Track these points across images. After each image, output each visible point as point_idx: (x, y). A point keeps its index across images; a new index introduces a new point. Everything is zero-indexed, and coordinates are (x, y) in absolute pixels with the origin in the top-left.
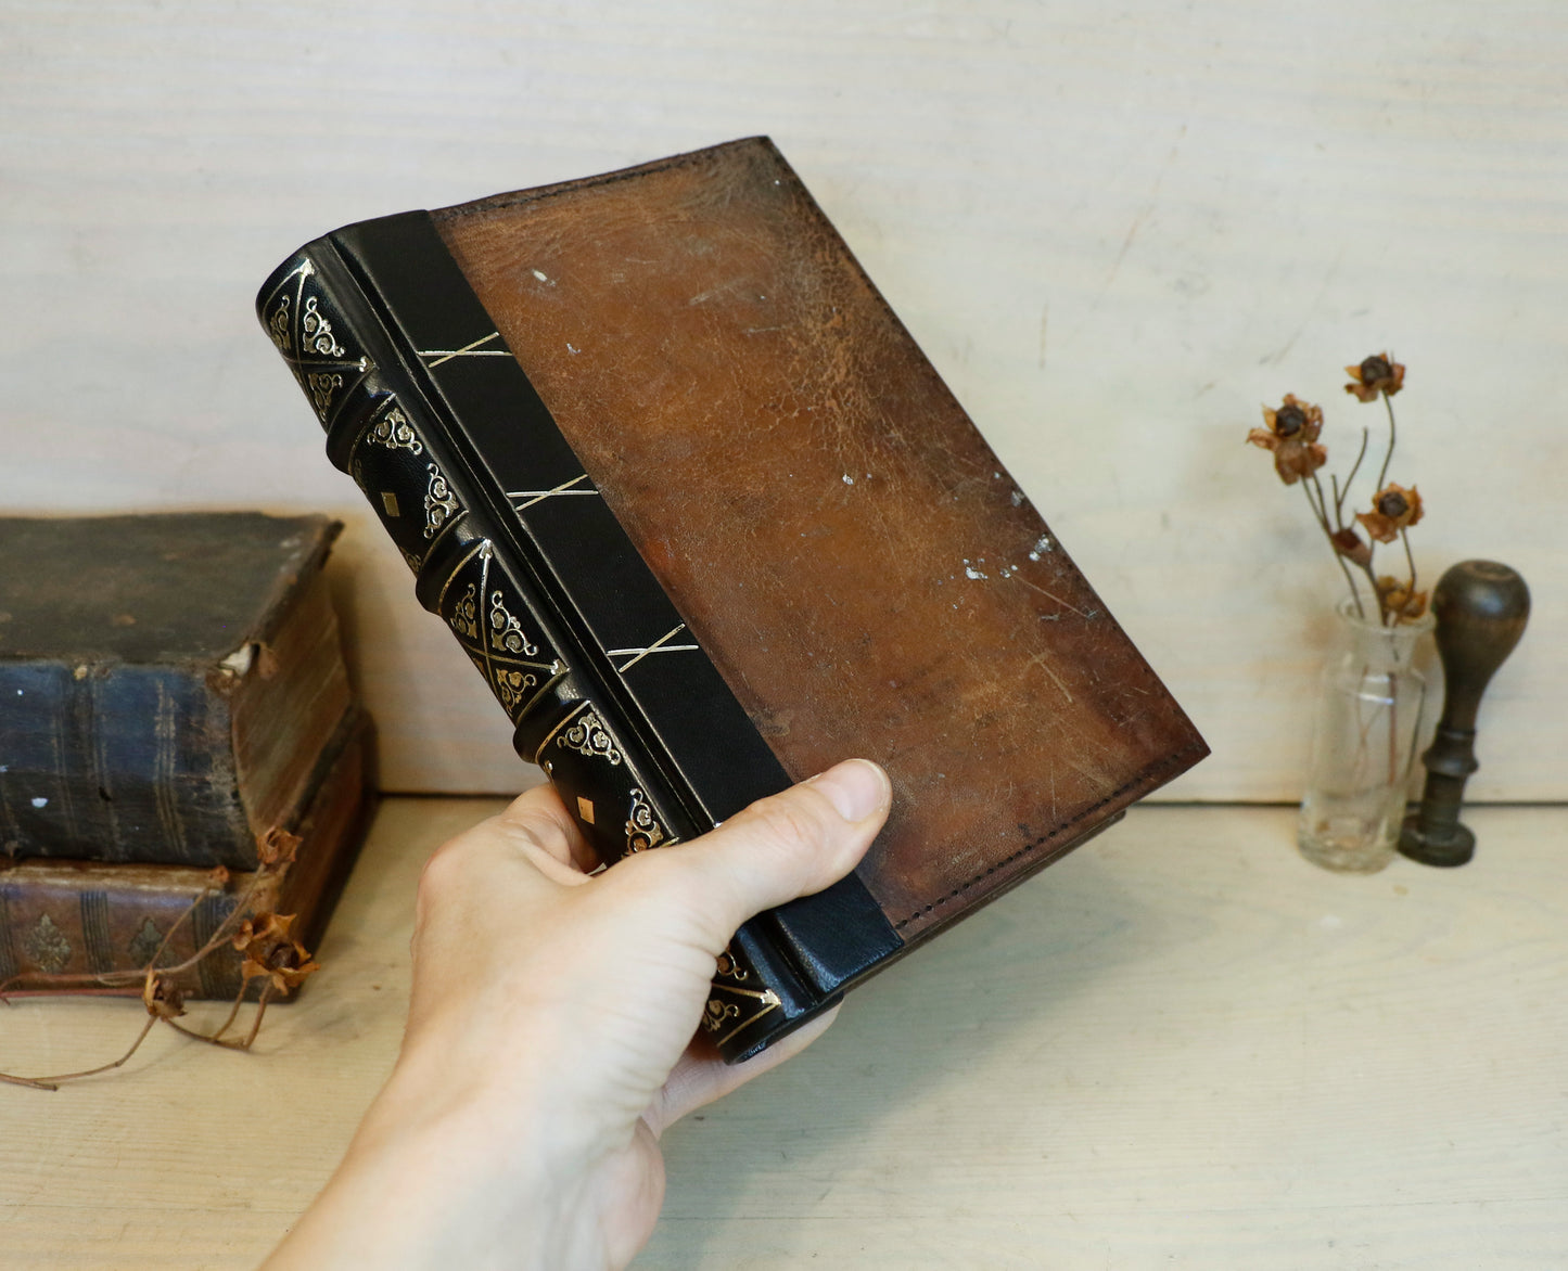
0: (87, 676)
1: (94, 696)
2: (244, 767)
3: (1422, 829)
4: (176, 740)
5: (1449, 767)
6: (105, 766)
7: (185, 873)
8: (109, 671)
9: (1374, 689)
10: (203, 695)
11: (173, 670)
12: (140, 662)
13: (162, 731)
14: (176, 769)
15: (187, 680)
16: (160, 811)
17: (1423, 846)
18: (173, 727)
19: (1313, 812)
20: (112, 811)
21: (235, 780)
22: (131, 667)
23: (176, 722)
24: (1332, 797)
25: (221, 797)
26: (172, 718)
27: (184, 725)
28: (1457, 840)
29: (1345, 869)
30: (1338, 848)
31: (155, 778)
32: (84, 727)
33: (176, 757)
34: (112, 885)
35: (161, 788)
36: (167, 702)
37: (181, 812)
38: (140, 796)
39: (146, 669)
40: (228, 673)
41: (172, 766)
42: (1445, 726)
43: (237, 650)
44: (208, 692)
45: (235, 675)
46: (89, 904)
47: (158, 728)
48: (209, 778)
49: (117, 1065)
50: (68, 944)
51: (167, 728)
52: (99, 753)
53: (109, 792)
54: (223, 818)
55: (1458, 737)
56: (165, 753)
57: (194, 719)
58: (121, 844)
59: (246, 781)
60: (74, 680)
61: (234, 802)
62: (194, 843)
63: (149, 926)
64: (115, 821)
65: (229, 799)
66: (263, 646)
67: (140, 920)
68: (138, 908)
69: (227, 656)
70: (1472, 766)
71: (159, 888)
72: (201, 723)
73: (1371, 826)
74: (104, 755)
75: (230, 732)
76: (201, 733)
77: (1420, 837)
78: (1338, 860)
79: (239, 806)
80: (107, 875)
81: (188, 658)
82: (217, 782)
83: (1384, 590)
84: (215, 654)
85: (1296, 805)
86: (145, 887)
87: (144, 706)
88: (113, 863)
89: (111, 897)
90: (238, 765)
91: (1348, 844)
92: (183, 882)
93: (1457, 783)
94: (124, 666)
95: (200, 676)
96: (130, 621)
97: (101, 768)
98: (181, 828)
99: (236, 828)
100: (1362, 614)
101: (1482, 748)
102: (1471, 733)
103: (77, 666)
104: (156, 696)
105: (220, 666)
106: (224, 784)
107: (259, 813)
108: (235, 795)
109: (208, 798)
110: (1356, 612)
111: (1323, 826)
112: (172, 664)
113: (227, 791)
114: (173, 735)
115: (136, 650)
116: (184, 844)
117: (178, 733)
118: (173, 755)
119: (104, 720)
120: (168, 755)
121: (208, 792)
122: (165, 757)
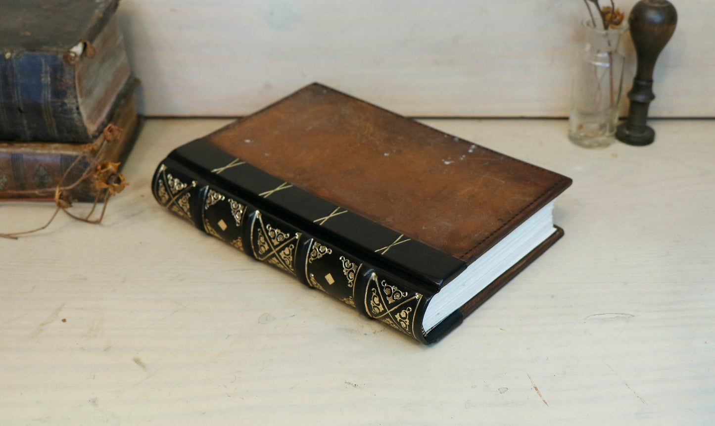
0: (11, 57)
1: (14, 66)
2: (81, 97)
3: (629, 129)
4: (51, 84)
5: (640, 98)
6: (20, 97)
7: (57, 145)
8: (20, 55)
9: (602, 60)
10: (62, 65)
11: (49, 54)
12: (34, 50)
13: (44, 81)
14: (51, 98)
15: (55, 58)
16: (45, 117)
17: (628, 136)
18: (49, 79)
19: (575, 120)
20: (24, 117)
21: (77, 102)
22: (30, 53)
23: (51, 77)
24: (584, 114)
25: (71, 110)
26: (49, 75)
27: (54, 78)
28: (646, 134)
29: (590, 147)
30: (587, 137)
31: (42, 101)
32: (10, 80)
33: (51, 92)
34: (24, 150)
35: (45, 106)
36: (46, 68)
37: (54, 117)
38: (36, 110)
39: (37, 54)
40: (73, 55)
41: (50, 96)
42: (638, 79)
43: (76, 44)
44: (64, 63)
45: (76, 55)
46: (15, 160)
47: (43, 79)
48: (66, 101)
49: (43, 228)
50: (6, 177)
51: (46, 79)
52: (17, 92)
53: (22, 108)
54: (72, 119)
55: (644, 83)
56: (46, 90)
57: (58, 76)
58: (28, 133)
59: (82, 103)
60: (5, 60)
61: (77, 111)
62: (60, 131)
63: (41, 169)
64: (25, 122)
65: (75, 110)
66: (88, 43)
67: (37, 166)
68: (36, 161)
69: (72, 47)
70: (652, 97)
71: (45, 152)
72: (62, 76)
73: (602, 127)
74: (20, 92)
75: (74, 80)
76: (62, 81)
77: (627, 132)
78: (587, 142)
79: (79, 113)
80: (22, 147)
81: (55, 49)
82: (69, 103)
83: (604, 14)
84: (67, 47)
85: (566, 119)
86: (39, 151)
87: (36, 70)
88: (25, 141)
89: (25, 157)
90: (79, 95)
91: (590, 135)
92: (56, 149)
93: (645, 106)
94: (27, 53)
95: (60, 56)
96: (28, 34)
97: (18, 98)
98: (54, 124)
99: (78, 124)
100: (595, 25)
101: (657, 88)
102: (650, 81)
103: (6, 53)
104: (41, 65)
105: (69, 52)
106: (73, 104)
107: (89, 117)
108: (78, 108)
109: (65, 110)
110: (591, 24)
111: (580, 127)
112: (48, 51)
113: (74, 108)
114: (49, 83)
115: (32, 46)
116: (56, 132)
117: (52, 81)
118: (50, 91)
119: (19, 76)
120: (48, 91)
121: (65, 107)
122: (46, 92)
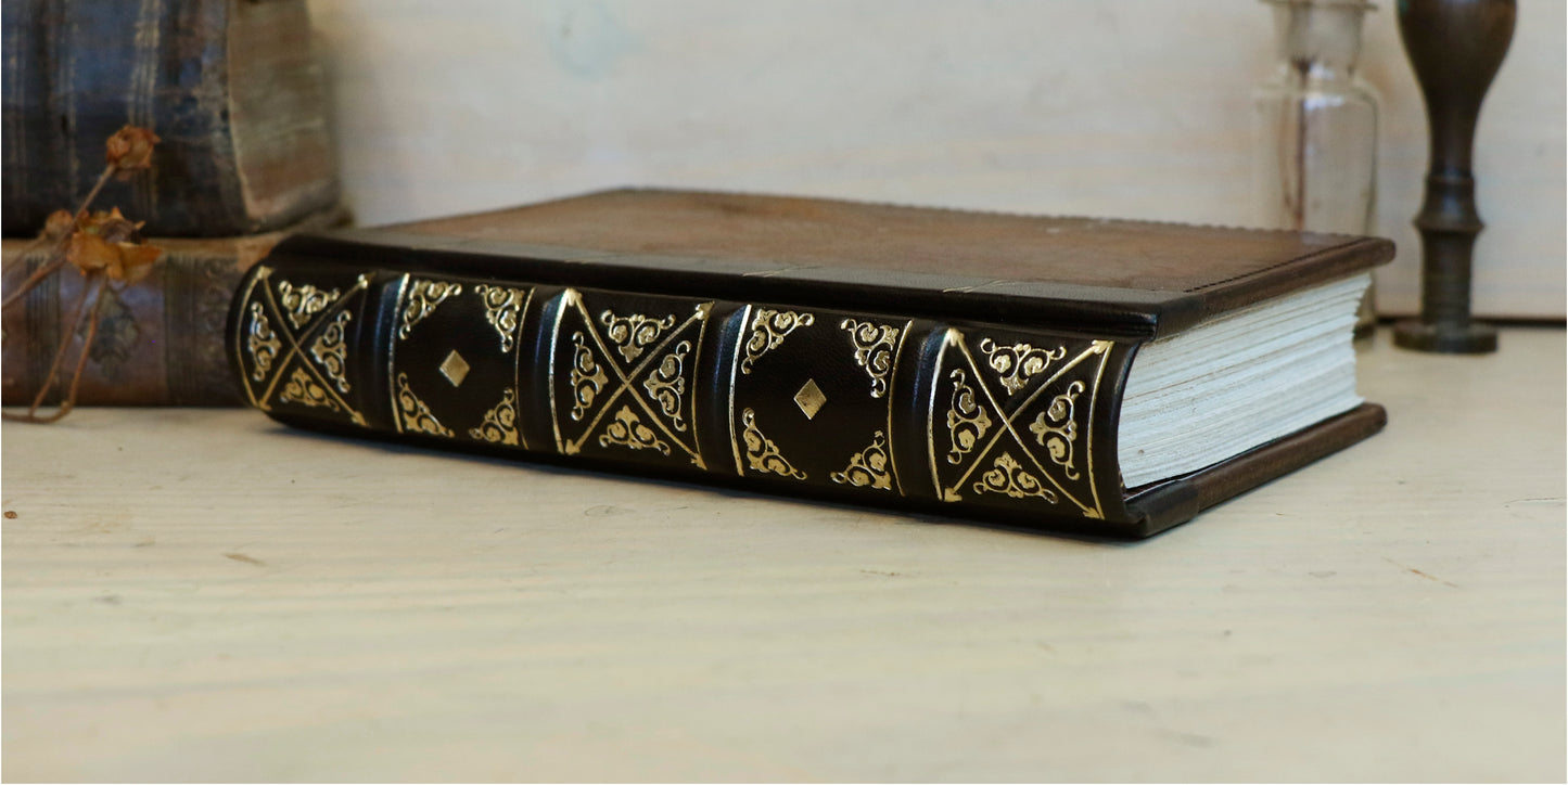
4: (160, 49)
6: (72, 85)
13: (143, 39)
14: (156, 85)
18: (156, 34)
20: (73, 151)
21: (226, 95)
23: (161, 26)
25: (207, 119)
26: (156, 21)
27: (170, 29)
31: (130, 98)
32: (51, 37)
33: (159, 71)
35: (137, 110)
36: (151, 5)
41: (152, 82)
47: (139, 36)
48: (196, 92)
51: (149, 35)
52: (67, 70)
53: (72, 125)
54: (206, 150)
56: (145, 67)
57: (183, 17)
61: (223, 125)
64: (75, 166)
65: (215, 121)
72: (192, 21)
74: (73, 73)
76: (189, 33)
79: (228, 130)
82: (204, 98)
97: (67, 89)
99: (221, 163)
109: (191, 122)
113: (217, 114)
114: (155, 44)
117: (162, 40)
118: (154, 68)
119: (75, 29)
120: (148, 70)
121: (191, 112)
122: (144, 73)
